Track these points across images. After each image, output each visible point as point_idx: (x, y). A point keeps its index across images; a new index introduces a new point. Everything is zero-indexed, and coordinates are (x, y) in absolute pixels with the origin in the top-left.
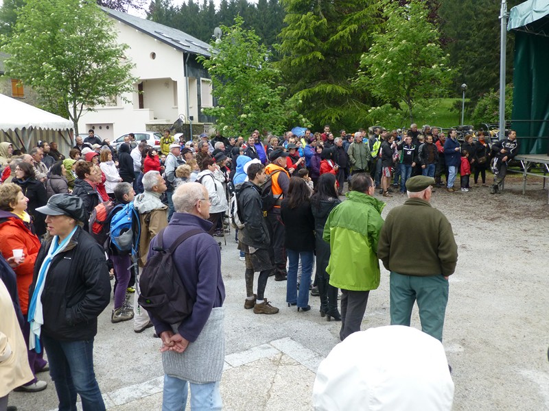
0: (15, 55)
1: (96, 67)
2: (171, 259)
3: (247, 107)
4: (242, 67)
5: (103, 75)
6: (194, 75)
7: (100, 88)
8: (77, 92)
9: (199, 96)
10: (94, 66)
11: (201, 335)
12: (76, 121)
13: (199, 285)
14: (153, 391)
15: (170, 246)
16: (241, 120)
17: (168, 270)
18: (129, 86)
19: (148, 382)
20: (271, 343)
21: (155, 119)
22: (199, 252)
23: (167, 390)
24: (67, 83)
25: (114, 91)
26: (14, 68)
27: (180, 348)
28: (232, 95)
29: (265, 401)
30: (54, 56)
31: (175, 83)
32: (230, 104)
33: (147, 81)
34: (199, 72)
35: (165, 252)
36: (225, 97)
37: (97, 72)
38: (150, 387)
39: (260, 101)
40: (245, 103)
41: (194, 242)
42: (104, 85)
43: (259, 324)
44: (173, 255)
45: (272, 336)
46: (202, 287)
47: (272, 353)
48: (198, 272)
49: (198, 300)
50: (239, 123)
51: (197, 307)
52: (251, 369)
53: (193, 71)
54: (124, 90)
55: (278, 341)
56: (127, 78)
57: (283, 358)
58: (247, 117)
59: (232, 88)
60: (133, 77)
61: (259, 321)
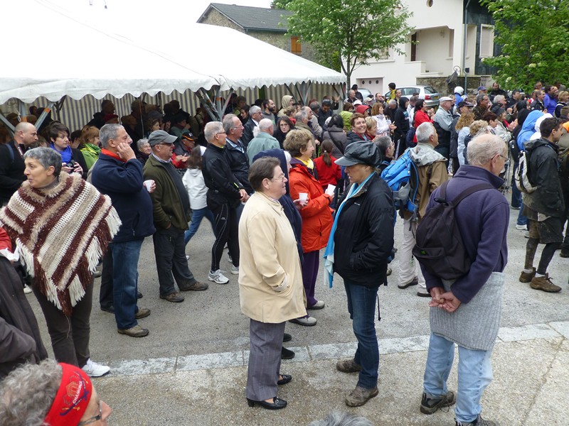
0: (298, 12)
1: (371, 19)
2: (453, 212)
3: (538, 55)
4: (534, 8)
5: (378, 26)
6: (474, 22)
7: (375, 40)
8: (351, 46)
9: (478, 45)
10: (370, 17)
11: (475, 298)
12: (348, 75)
13: (480, 244)
14: (415, 348)
15: (453, 199)
16: (529, 70)
17: (449, 223)
18: (404, 37)
19: (411, 338)
20: (550, 324)
21: (427, 71)
22: (486, 209)
23: (433, 349)
24: (342, 37)
25: (389, 43)
26: (295, 25)
27: (450, 307)
28: (520, 41)
29: (540, 385)
30: (333, 10)
31: (452, 31)
32: (516, 52)
33: (421, 31)
34: (480, 18)
35: (447, 205)
36: (511, 44)
37: (372, 23)
38: (412, 343)
39: (555, 47)
40: (535, 50)
41: (481, 197)
42: (378, 37)
43: (536, 301)
44: (455, 208)
45: (551, 316)
46: (483, 247)
47: (550, 335)
48: (481, 230)
49: (478, 259)
50: (525, 74)
51: (476, 267)
52: (524, 348)
53: (473, 17)
54: (398, 42)
55: (559, 323)
56: (402, 29)
57: (564, 342)
58: (537, 66)
59: (521, 34)
60: (408, 26)
61: (537, 297)
